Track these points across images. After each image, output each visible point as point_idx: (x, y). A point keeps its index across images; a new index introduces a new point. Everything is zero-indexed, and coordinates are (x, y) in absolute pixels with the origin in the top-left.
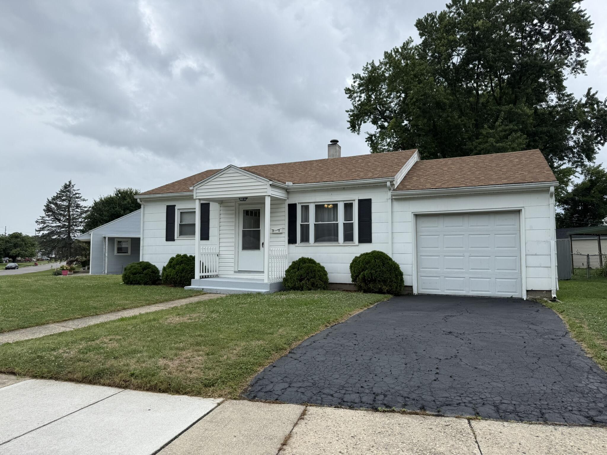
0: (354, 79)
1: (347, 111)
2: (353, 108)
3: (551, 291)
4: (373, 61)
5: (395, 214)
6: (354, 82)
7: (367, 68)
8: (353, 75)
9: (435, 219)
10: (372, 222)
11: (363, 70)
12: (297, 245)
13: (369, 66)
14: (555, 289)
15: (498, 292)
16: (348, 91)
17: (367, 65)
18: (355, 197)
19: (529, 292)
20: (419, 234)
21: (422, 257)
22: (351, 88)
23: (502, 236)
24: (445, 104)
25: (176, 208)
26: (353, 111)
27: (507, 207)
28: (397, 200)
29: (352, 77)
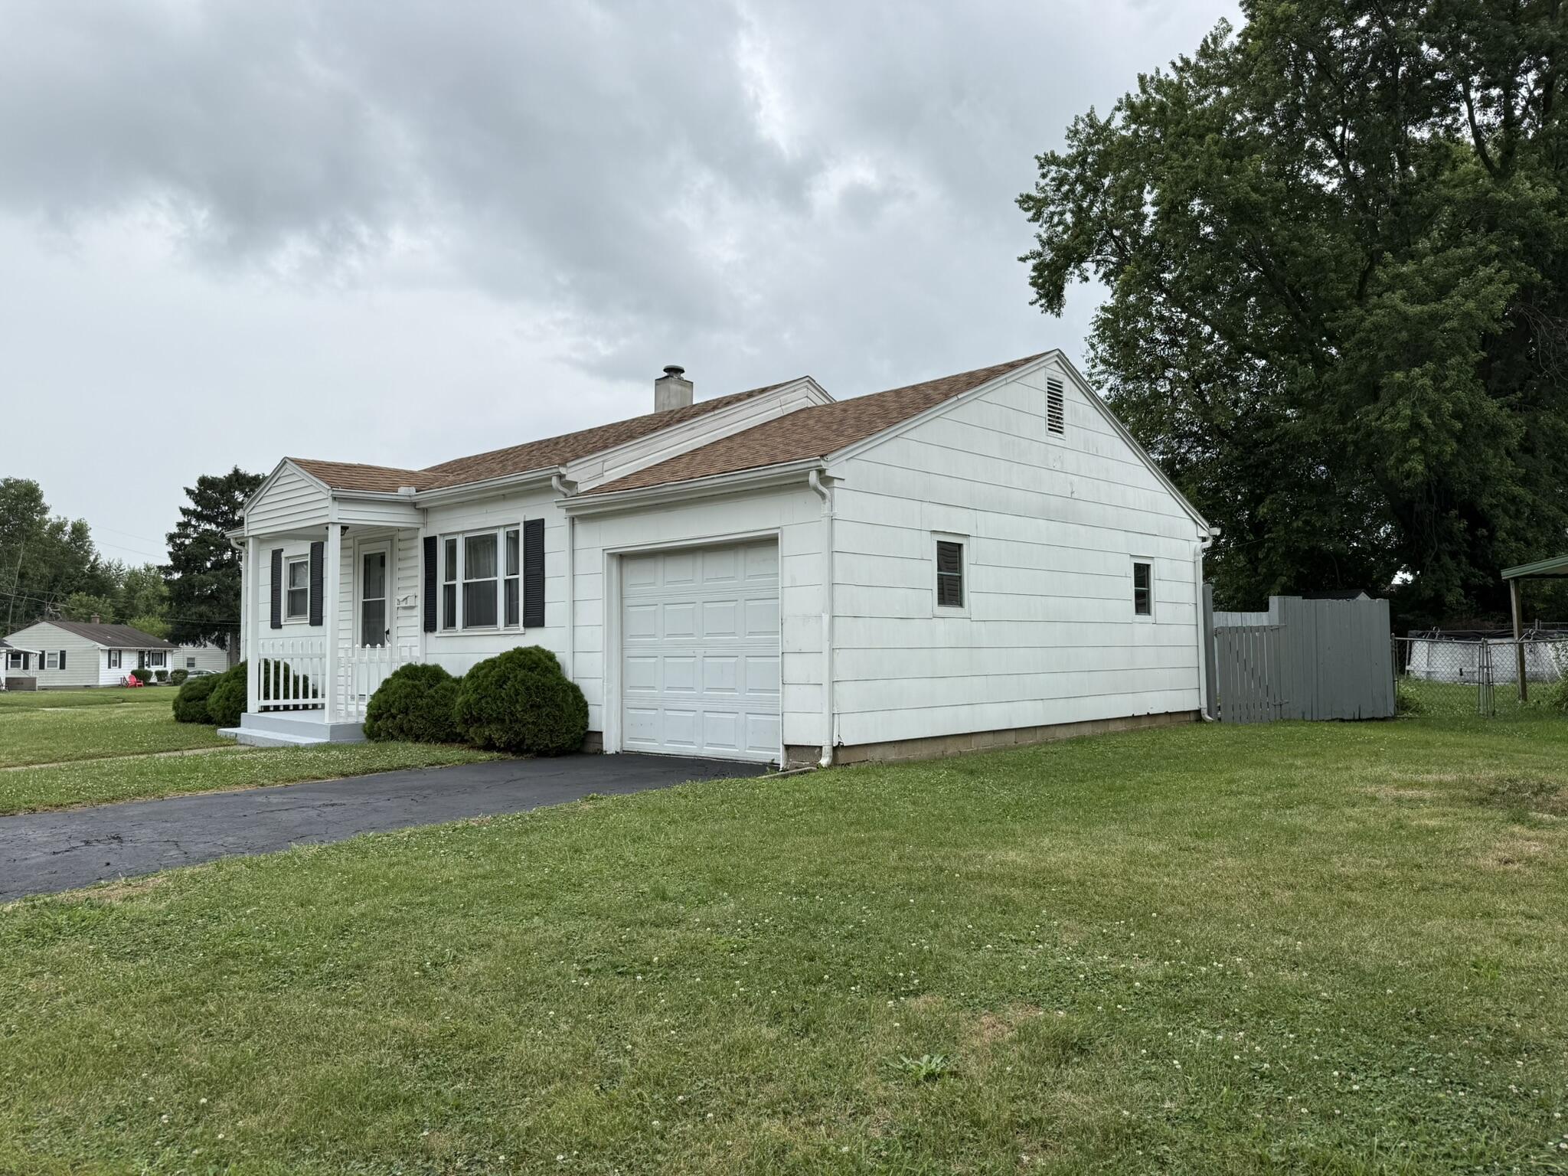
0: (1042, 166)
1: (1023, 260)
2: (1038, 247)
3: (821, 747)
4: (1092, 108)
5: (578, 554)
6: (1044, 176)
7: (1076, 132)
8: (1037, 157)
9: (647, 566)
10: (547, 574)
11: (1068, 137)
12: (437, 634)
13: (1081, 126)
14: (828, 742)
15: (751, 748)
16: (1025, 201)
17: (1076, 124)
18: (518, 514)
19: (791, 750)
20: (627, 602)
21: (632, 660)
22: (1034, 193)
23: (757, 603)
24: (1255, 206)
25: (284, 555)
26: (1040, 255)
27: (751, 529)
28: (585, 518)
29: (1036, 164)
